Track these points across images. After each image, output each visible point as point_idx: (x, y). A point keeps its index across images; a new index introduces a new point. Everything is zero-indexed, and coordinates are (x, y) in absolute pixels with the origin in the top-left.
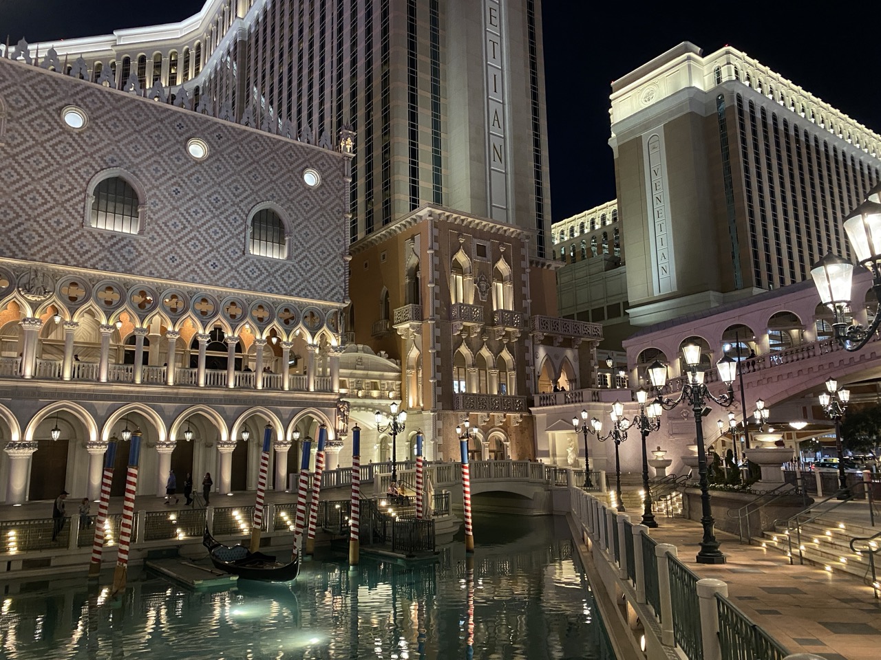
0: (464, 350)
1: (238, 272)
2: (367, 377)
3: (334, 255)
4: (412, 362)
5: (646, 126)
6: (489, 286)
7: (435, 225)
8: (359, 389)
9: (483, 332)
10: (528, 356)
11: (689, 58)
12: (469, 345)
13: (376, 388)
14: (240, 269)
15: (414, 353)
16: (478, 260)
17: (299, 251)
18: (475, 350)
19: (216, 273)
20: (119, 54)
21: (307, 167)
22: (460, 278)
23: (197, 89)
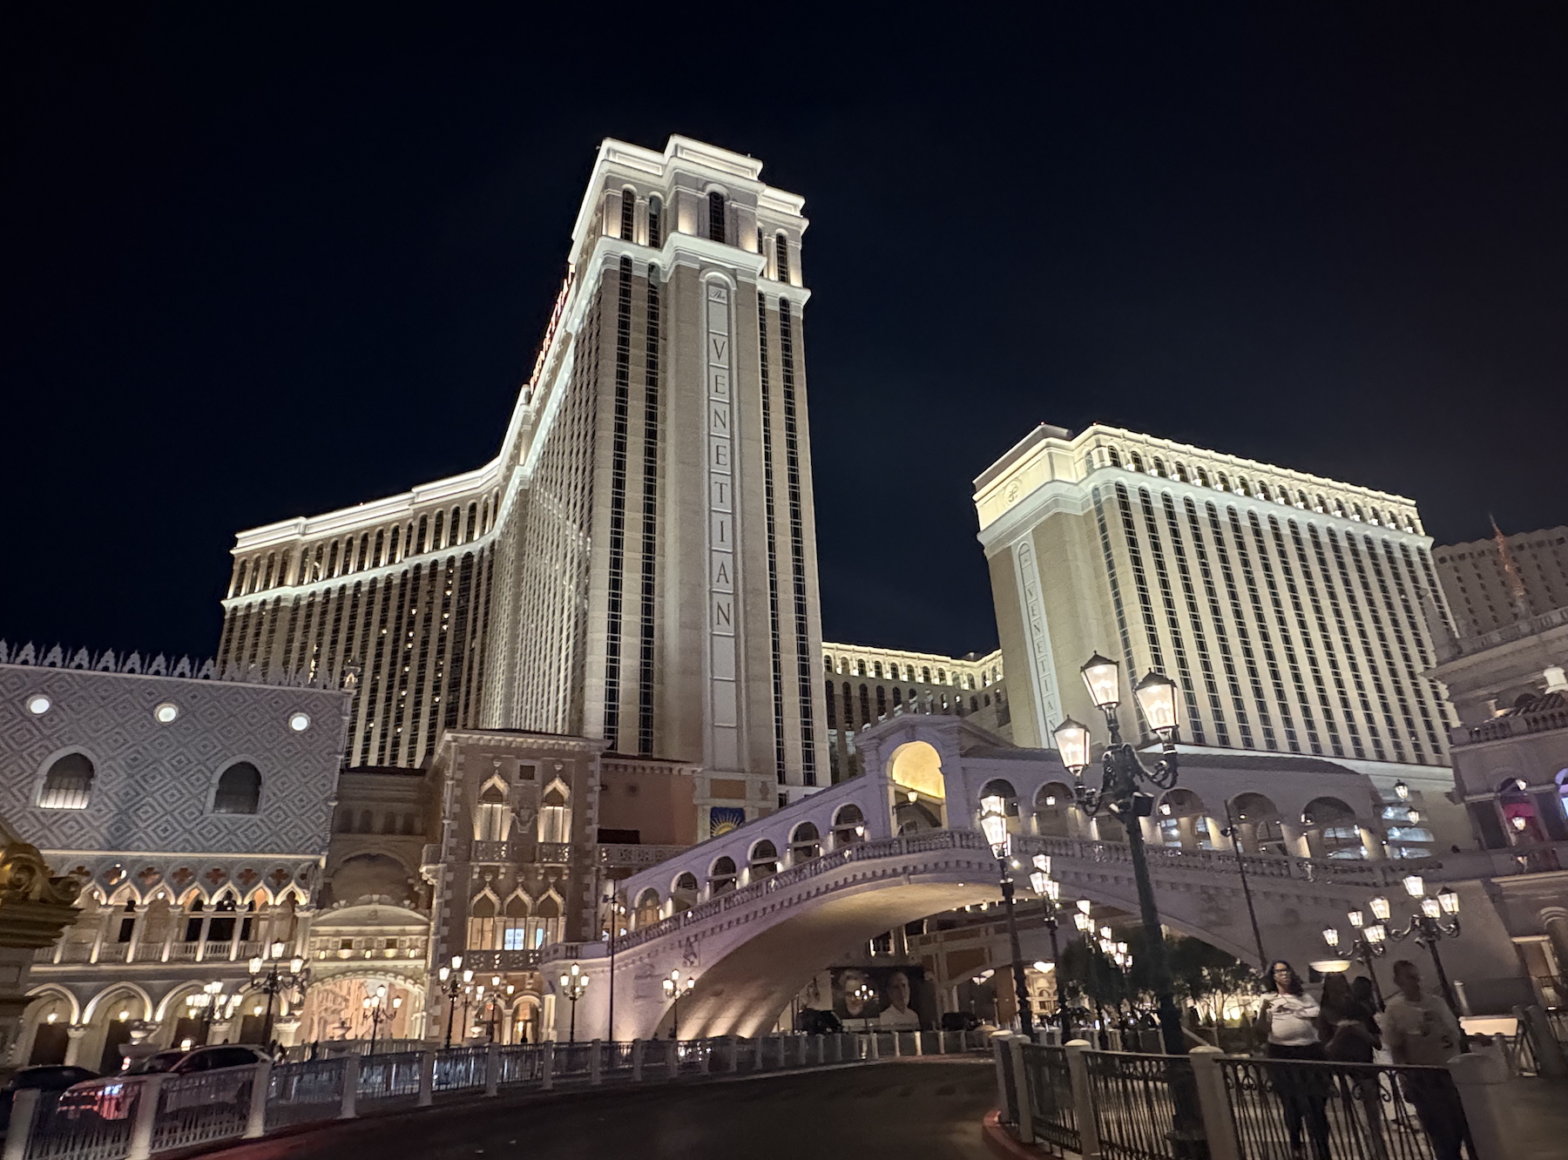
1: (191, 834)
2: (382, 933)
3: (315, 801)
5: (1015, 530)
6: (533, 813)
7: (461, 750)
8: (368, 949)
9: (519, 870)
10: (589, 896)
11: (1048, 445)
13: (391, 944)
14: (195, 831)
16: (522, 784)
17: (271, 803)
18: (505, 894)
19: (166, 838)
21: (296, 711)
22: (498, 807)
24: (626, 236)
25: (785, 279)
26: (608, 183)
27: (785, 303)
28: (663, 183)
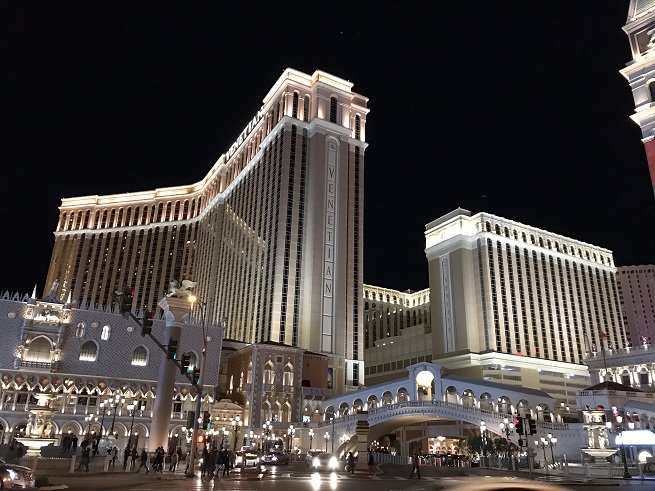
0: (267, 402)
2: (229, 413)
4: (247, 407)
5: (442, 252)
7: (258, 351)
8: (224, 417)
9: (276, 394)
10: (299, 405)
11: (461, 218)
12: (270, 400)
13: (232, 417)
15: (248, 403)
20: (157, 201)
22: (269, 371)
23: (197, 222)
24: (295, 116)
25: (358, 137)
26: (288, 89)
27: (357, 148)
28: (311, 90)
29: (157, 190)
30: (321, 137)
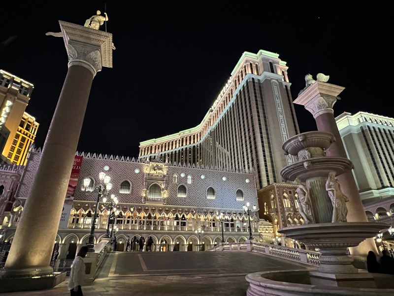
0: (289, 219)
1: (235, 205)
3: (254, 198)
4: (276, 223)
6: (294, 202)
7: (277, 187)
9: (294, 214)
11: (347, 117)
12: (291, 218)
13: (267, 230)
15: (276, 221)
16: (290, 195)
17: (246, 198)
18: (293, 220)
20: (181, 137)
21: (246, 178)
22: (285, 200)
23: (200, 143)
24: (252, 73)
25: (285, 81)
26: (246, 61)
27: (286, 86)
28: (258, 60)
29: (180, 132)
30: (268, 81)
